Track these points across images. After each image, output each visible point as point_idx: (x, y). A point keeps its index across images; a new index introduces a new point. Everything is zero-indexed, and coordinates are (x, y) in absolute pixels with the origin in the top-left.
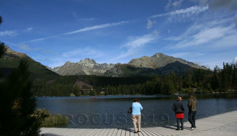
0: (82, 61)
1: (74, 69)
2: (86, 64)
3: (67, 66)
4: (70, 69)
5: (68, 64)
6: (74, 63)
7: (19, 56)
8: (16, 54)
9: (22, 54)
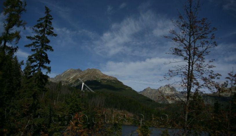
0: (162, 88)
1: (155, 95)
2: (166, 91)
3: (148, 92)
4: (151, 95)
5: (149, 90)
6: (155, 89)
7: (111, 79)
8: (108, 77)
9: (113, 78)
